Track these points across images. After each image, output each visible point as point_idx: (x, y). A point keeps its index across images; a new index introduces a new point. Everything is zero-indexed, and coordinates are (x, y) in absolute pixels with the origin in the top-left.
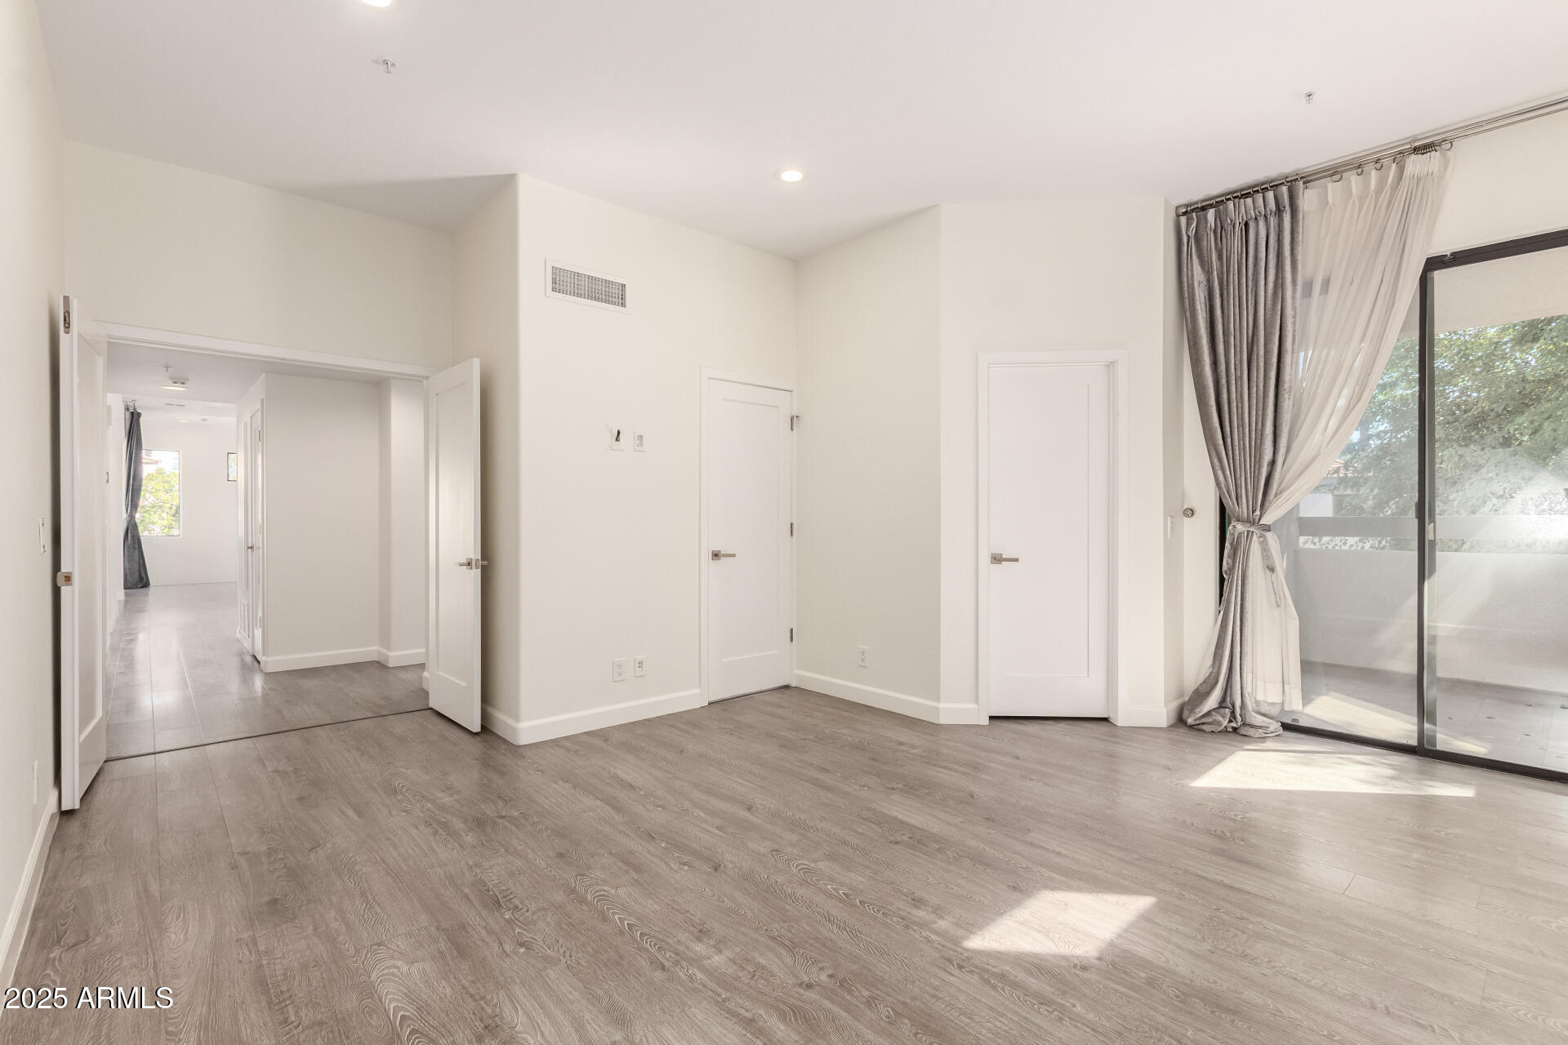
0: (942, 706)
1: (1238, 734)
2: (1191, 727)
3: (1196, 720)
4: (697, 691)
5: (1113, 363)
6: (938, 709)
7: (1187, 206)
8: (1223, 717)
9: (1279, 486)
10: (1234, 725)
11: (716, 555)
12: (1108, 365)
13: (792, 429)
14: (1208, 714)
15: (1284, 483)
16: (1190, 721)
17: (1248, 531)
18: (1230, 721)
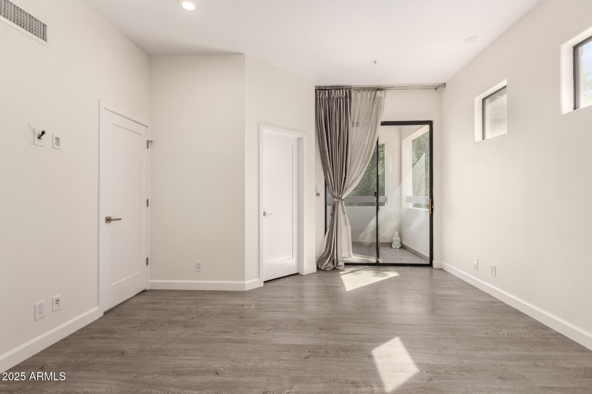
0: (246, 282)
1: (336, 269)
2: (323, 270)
3: (324, 267)
4: (97, 308)
5: (301, 138)
6: (244, 284)
7: (319, 87)
8: (331, 265)
9: (346, 186)
10: (334, 267)
11: (108, 220)
12: (299, 139)
13: (148, 148)
14: (327, 265)
15: (348, 185)
16: (323, 268)
17: (338, 201)
18: (333, 266)
